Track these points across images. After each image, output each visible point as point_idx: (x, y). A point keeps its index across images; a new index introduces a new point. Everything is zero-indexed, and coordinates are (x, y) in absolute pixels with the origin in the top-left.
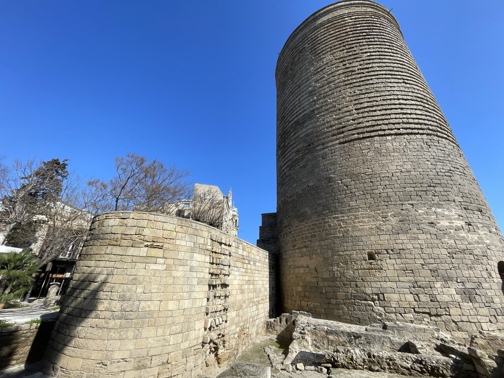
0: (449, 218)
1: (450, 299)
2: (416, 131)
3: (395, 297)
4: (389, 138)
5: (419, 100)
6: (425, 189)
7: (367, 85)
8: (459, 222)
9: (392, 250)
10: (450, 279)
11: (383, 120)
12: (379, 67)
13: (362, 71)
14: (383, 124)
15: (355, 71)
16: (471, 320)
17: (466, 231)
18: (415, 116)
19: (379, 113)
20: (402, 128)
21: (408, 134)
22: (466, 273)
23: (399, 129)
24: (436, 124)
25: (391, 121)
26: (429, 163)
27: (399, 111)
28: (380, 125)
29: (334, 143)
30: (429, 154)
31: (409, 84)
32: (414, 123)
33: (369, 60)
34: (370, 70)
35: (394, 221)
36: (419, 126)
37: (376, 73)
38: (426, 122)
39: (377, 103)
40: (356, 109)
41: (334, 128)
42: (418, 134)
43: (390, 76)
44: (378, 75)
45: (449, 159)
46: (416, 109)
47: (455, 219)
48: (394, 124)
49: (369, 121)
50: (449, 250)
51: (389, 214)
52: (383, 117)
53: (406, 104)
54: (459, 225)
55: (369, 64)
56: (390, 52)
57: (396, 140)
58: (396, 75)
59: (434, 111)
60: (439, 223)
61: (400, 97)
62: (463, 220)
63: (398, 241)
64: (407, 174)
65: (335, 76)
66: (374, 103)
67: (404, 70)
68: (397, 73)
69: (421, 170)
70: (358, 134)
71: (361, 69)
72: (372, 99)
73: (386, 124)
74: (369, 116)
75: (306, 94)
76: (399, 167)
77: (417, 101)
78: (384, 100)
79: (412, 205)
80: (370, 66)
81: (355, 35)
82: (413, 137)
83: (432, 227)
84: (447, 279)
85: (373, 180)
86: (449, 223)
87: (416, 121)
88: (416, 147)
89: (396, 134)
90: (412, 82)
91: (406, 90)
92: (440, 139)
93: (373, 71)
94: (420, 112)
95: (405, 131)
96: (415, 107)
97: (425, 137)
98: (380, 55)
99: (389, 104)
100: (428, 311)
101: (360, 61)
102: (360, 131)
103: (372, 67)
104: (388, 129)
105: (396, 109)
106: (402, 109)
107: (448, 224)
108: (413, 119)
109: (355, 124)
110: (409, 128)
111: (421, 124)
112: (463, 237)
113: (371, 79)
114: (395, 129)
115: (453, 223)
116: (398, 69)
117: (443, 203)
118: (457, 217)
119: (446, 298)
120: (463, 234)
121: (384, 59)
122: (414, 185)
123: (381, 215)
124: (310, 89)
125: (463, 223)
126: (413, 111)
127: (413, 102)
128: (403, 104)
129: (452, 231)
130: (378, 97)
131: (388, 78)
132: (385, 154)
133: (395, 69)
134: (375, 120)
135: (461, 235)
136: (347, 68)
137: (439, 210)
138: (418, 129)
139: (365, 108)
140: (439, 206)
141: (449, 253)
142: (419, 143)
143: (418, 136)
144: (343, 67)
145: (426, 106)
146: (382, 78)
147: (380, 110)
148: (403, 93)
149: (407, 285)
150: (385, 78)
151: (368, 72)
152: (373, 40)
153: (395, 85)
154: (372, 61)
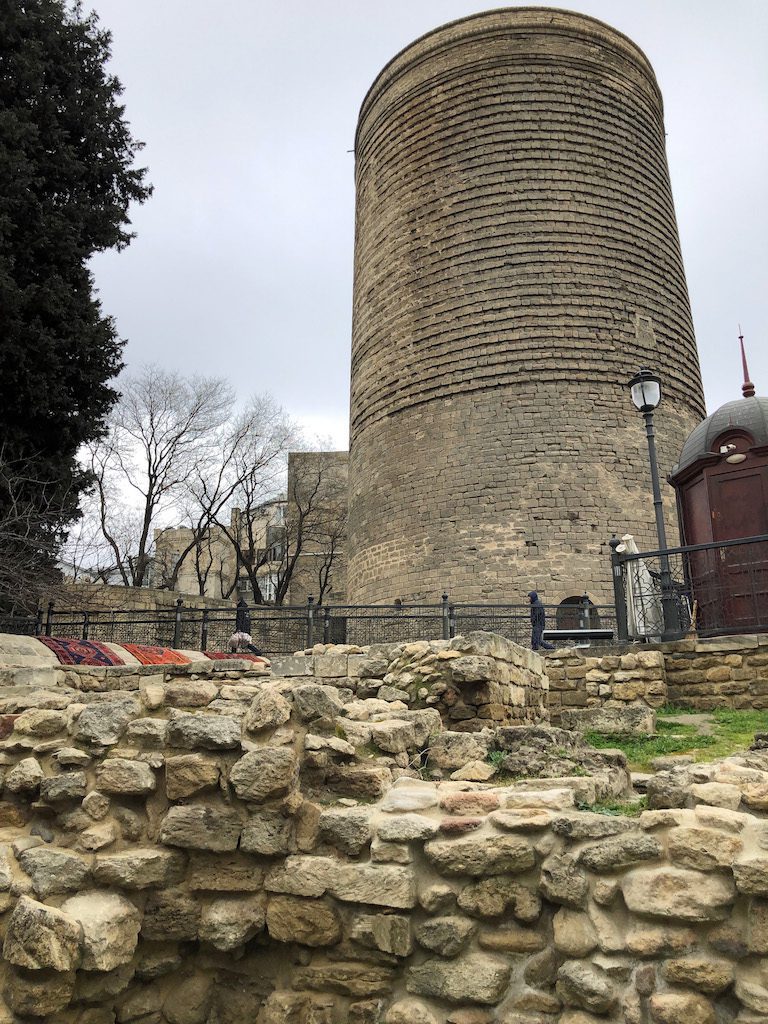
0: (499, 538)
2: (495, 381)
4: (449, 402)
6: (478, 493)
8: (516, 542)
9: (419, 594)
11: (448, 364)
14: (448, 373)
17: (522, 555)
19: (444, 349)
20: (475, 379)
21: (483, 389)
23: (469, 381)
25: (461, 365)
26: (499, 444)
27: (479, 340)
28: (443, 375)
30: (505, 426)
32: (498, 364)
36: (505, 369)
39: (446, 328)
41: (386, 381)
42: (497, 386)
47: (509, 539)
48: (464, 371)
49: (427, 369)
50: (486, 588)
51: (424, 540)
54: (512, 547)
57: (459, 405)
60: (483, 547)
62: (523, 538)
63: (425, 581)
64: (460, 469)
69: (481, 460)
70: (410, 396)
72: (440, 319)
73: (452, 373)
74: (429, 358)
76: (451, 459)
79: (455, 522)
82: (487, 395)
83: (472, 554)
85: (415, 485)
86: (498, 546)
87: (503, 357)
88: (486, 415)
89: (462, 393)
95: (478, 384)
102: (414, 389)
104: (452, 384)
106: (486, 334)
107: (496, 548)
108: (500, 353)
109: (409, 375)
112: (513, 566)
114: (464, 381)
115: (503, 545)
117: (499, 514)
118: (514, 534)
120: (514, 561)
122: (465, 489)
123: (416, 542)
125: (521, 544)
128: (489, 323)
129: (498, 558)
130: (450, 311)
132: (436, 435)
134: (437, 366)
135: (510, 563)
137: (490, 527)
138: (501, 375)
139: (427, 339)
140: (492, 520)
142: (493, 407)
143: (496, 392)
147: (447, 343)
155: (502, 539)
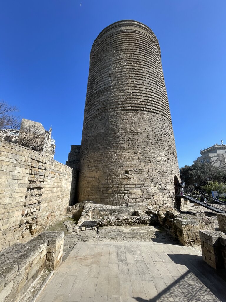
0: (161, 156)
1: (155, 192)
2: (157, 112)
3: (134, 191)
4: (145, 112)
5: (161, 96)
6: (155, 141)
7: (140, 80)
8: (165, 158)
9: (137, 170)
10: (157, 183)
11: (144, 102)
12: (147, 71)
13: (139, 71)
14: (144, 104)
15: (136, 69)
16: (161, 200)
17: (166, 162)
18: (158, 104)
19: (143, 98)
20: (152, 109)
21: (154, 112)
22: (163, 180)
23: (150, 109)
24: (165, 110)
25: (148, 104)
26: (159, 129)
27: (152, 99)
28: (142, 104)
29: (119, 109)
30: (160, 124)
31: (159, 86)
32: (157, 107)
33: (143, 65)
34: (143, 71)
35: (140, 155)
36: (158, 110)
37: (146, 74)
38: (162, 108)
39: (143, 92)
40: (132, 92)
41: (120, 100)
42: (157, 113)
43: (151, 79)
44: (146, 76)
45: (167, 129)
46: (159, 100)
48: (148, 105)
49: (137, 101)
50: (159, 171)
51: (138, 152)
52: (145, 101)
53: (155, 97)
54: (165, 159)
55: (143, 68)
56: (153, 65)
57: (148, 114)
58: (154, 79)
59: (166, 103)
60: (158, 158)
61: (154, 92)
63: (140, 165)
64: (149, 133)
65: (125, 69)
66: (142, 92)
67: (158, 78)
68: (155, 78)
69: (155, 132)
70: (131, 107)
71: (139, 69)
72: (141, 89)
73: (145, 105)
74: (138, 98)
75: (107, 75)
76: (147, 129)
77: (160, 96)
78: (146, 91)
79: (149, 148)
80: (144, 69)
81: (139, 47)
82: (155, 114)
83: (155, 159)
84: (155, 183)
85: (134, 134)
86: (161, 158)
87: (158, 106)
88: (156, 120)
89: (149, 111)
90: (160, 86)
91: (157, 89)
92: (166, 118)
93: (144, 73)
94: (160, 103)
95: (152, 111)
96: (159, 99)
97: (160, 115)
98: (149, 65)
99: (148, 94)
100: (146, 197)
101: (139, 64)
102: (132, 105)
103: (144, 70)
104: (146, 108)
105: (151, 98)
106: (153, 98)
107: (161, 159)
108: (157, 105)
109: (131, 101)
110: (154, 110)
111: (160, 109)
112: (165, 165)
113: (143, 77)
114: (149, 108)
115: (162, 158)
116: (155, 76)
117: (161, 149)
118: (164, 156)
119: (154, 191)
120: (165, 163)
121: (151, 68)
122: (151, 139)
123: (135, 152)
124: (110, 72)
126: (158, 101)
127: (159, 96)
128: (154, 96)
129: (161, 162)
130: (144, 88)
131: (151, 80)
132: (141, 121)
133: (154, 76)
134: (141, 101)
135: (164, 164)
136: (132, 66)
137: (159, 152)
138: (158, 111)
139: (137, 93)
140: (159, 150)
141: (158, 172)
142: (157, 118)
143: (157, 114)
144: (130, 65)
145: (164, 100)
146: (148, 79)
147: (144, 96)
148: (155, 90)
149: (140, 186)
150: (149, 79)
151: (142, 73)
152: (147, 54)
153: (153, 84)
154: (145, 67)
155: (162, 157)
